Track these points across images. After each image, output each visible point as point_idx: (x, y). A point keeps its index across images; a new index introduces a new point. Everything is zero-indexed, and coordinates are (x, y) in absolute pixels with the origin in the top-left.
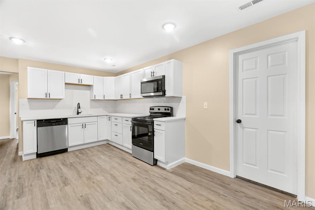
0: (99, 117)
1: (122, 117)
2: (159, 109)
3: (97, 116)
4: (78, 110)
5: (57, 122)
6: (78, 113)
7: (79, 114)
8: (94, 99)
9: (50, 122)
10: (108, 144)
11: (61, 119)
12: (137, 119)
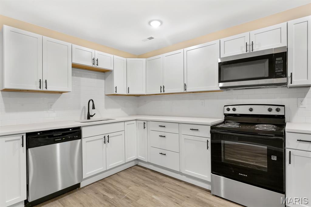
0: (126, 123)
1: (179, 123)
2: (251, 110)
3: (124, 121)
4: (89, 112)
5: (64, 134)
6: (89, 117)
7: (91, 117)
8: (115, 93)
9: (52, 136)
10: (137, 165)
11: (68, 129)
12: (217, 126)
